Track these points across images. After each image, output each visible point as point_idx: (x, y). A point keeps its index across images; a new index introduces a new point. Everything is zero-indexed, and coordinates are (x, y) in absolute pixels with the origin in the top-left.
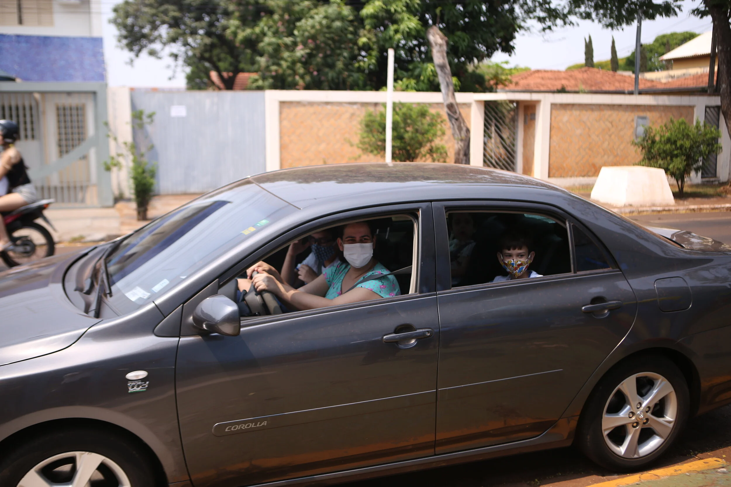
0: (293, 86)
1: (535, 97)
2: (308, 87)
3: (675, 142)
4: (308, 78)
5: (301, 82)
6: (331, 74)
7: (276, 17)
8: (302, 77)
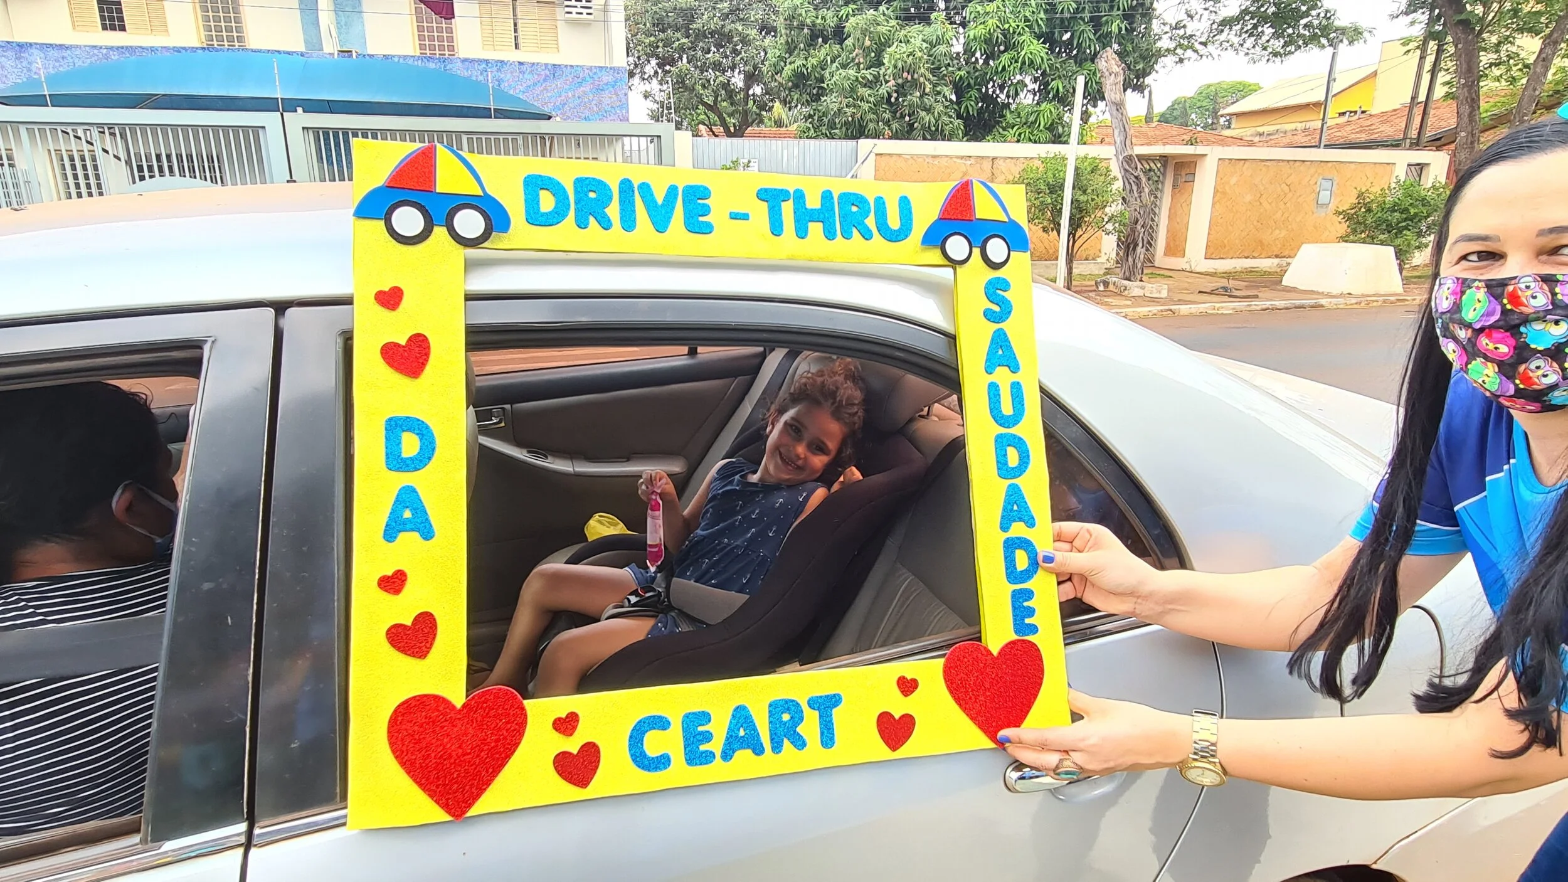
0: (877, 135)
1: (1199, 150)
2: (896, 136)
3: (1406, 210)
4: (895, 126)
5: (887, 131)
6: (928, 118)
7: (849, 42)
8: (887, 123)
